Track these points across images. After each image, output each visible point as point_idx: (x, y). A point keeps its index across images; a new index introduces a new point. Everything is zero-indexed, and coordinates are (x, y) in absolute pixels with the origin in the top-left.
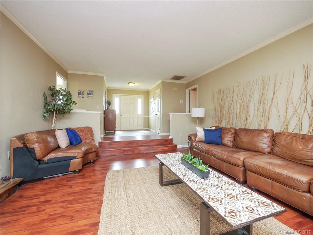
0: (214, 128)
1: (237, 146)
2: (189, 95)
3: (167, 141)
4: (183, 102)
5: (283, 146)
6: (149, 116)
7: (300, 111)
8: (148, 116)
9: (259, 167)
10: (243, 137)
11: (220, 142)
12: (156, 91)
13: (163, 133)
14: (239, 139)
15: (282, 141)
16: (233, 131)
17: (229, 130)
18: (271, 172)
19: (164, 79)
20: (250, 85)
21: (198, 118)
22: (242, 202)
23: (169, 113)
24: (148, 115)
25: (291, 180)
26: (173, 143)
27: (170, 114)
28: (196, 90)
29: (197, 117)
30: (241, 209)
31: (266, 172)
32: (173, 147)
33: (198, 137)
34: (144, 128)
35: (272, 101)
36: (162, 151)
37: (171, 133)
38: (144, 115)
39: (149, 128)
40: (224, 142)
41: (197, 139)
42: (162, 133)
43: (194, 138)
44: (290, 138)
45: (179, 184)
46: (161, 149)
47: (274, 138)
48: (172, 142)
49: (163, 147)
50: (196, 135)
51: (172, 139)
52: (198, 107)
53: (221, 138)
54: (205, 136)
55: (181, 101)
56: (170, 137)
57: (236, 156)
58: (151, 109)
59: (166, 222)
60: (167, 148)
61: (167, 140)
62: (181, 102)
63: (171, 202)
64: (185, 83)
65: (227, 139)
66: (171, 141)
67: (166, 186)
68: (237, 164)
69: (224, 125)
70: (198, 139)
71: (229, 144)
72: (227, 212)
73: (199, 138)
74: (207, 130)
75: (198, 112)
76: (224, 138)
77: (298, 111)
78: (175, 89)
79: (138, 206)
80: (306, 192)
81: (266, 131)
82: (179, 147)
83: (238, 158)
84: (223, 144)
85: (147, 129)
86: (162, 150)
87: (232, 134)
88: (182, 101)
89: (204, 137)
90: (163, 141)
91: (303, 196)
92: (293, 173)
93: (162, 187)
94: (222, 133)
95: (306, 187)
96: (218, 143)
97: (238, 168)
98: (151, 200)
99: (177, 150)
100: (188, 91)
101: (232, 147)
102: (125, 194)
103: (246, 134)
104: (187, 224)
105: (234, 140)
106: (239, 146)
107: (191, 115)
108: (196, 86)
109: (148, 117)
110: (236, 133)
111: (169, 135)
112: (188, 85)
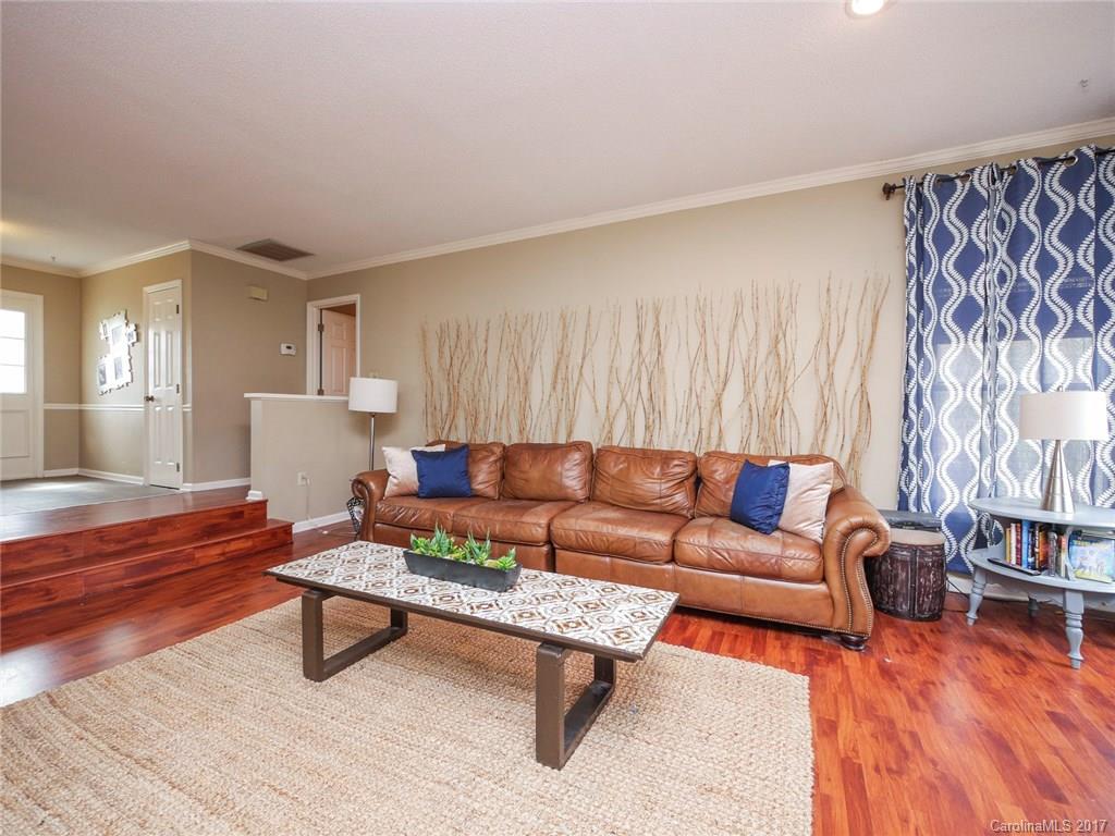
0: (441, 448)
1: (512, 494)
2: (321, 328)
3: (242, 512)
4: (292, 352)
5: (613, 477)
6: (87, 407)
7: (631, 397)
8: (75, 407)
9: (585, 532)
10: (528, 466)
11: (465, 488)
12: (147, 289)
13: (196, 485)
14: (516, 474)
15: (613, 467)
16: (498, 451)
17: (486, 447)
18: (611, 539)
19: (204, 242)
20: (532, 325)
21: (373, 415)
22: (619, 609)
23: (247, 395)
24: (81, 401)
25: (645, 545)
26: (269, 517)
27: (249, 400)
28: (354, 315)
29: (371, 413)
30: (626, 621)
31: (602, 540)
32: (274, 533)
33: (395, 481)
34: (47, 467)
35: (581, 374)
36: (222, 558)
37: (252, 481)
38: (47, 400)
39: (82, 465)
40: (477, 487)
41: (390, 488)
42: (194, 482)
43: (377, 487)
44: (623, 458)
45: (379, 649)
46: (217, 550)
47: (594, 463)
48: (265, 515)
49: (228, 542)
50: (384, 476)
51: (262, 505)
52: (362, 376)
53: (467, 475)
54: (421, 476)
55: (283, 347)
56: (254, 496)
57: (528, 518)
58: (103, 373)
59: (414, 771)
60: (249, 543)
61: (239, 509)
62: (284, 351)
63: (389, 711)
64: (303, 276)
65: (481, 477)
66: (257, 513)
67: (338, 672)
68: (531, 539)
69: (460, 436)
70: (395, 488)
71: (491, 492)
72: (612, 636)
73: (396, 485)
74: (422, 453)
75: (372, 395)
76: (476, 476)
77: (627, 399)
78: (260, 293)
79: (266, 788)
80: (667, 562)
81: (577, 446)
82: (299, 528)
83: (534, 524)
84: (474, 493)
85: (75, 471)
86: (223, 554)
87: (496, 461)
88: (289, 348)
89: (416, 478)
90: (224, 516)
91: (664, 571)
92: (649, 530)
93: (324, 683)
94: (470, 460)
95: (666, 552)
96: (461, 493)
97: (534, 549)
98: (309, 740)
99: (292, 543)
100: (312, 311)
101: (499, 499)
102: (159, 782)
103: (535, 458)
104: (478, 740)
105: (503, 477)
106: (520, 494)
107: (347, 403)
108: (356, 298)
109: (81, 412)
110: (509, 458)
111: (248, 488)
112: (314, 289)
